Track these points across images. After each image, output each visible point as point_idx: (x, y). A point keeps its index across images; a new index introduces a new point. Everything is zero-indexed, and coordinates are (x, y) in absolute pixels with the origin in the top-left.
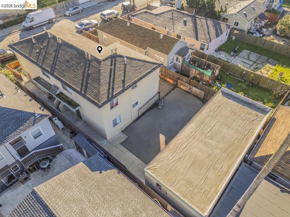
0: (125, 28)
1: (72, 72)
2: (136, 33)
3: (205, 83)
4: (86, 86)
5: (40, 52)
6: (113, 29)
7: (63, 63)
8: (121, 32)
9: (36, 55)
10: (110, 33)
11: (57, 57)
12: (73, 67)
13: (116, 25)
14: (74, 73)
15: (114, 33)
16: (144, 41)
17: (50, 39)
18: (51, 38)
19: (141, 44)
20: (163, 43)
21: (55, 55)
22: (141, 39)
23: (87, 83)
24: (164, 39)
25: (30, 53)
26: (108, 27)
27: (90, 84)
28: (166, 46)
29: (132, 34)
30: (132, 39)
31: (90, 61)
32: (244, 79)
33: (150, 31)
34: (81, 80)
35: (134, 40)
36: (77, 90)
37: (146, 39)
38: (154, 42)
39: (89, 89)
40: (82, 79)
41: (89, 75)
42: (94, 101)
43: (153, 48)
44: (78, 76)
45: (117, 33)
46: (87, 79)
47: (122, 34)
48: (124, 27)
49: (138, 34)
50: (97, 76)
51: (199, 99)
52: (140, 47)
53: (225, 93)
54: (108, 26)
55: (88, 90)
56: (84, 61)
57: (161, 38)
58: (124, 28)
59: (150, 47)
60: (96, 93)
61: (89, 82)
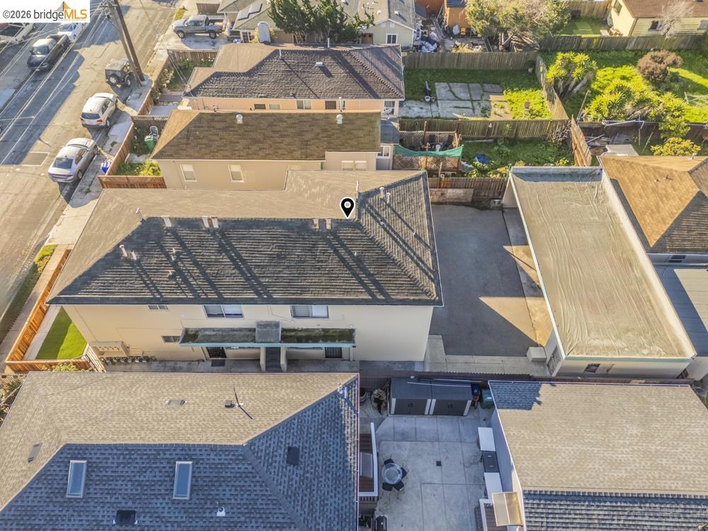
0: (236, 131)
1: (314, 274)
2: (274, 132)
3: (450, 173)
4: (376, 283)
5: (179, 272)
6: (205, 144)
7: (270, 265)
8: (231, 142)
9: (174, 283)
10: (205, 154)
11: (243, 261)
12: (304, 262)
13: (207, 131)
14: (320, 272)
15: (217, 152)
16: (305, 144)
17: (173, 231)
18: (175, 227)
19: (303, 151)
20: (353, 131)
21: (231, 258)
22: (295, 141)
23: (369, 275)
24: (347, 122)
25: (153, 287)
26: (187, 144)
27: (378, 274)
28: (362, 135)
29: (266, 137)
30: (275, 149)
31: (333, 232)
32: (490, 138)
33: (303, 116)
34: (352, 277)
35: (280, 149)
36: (363, 299)
37: (308, 136)
38: (329, 136)
39: (385, 284)
40: (353, 274)
41: (359, 260)
42: (420, 300)
43: (337, 149)
44: (335, 274)
45: (222, 148)
46: (364, 270)
47: (239, 146)
48: (231, 129)
49: (280, 131)
50: (377, 253)
51: (466, 205)
52: (306, 157)
53: (522, 174)
54: (184, 141)
55: (386, 288)
56: (320, 239)
57: (340, 122)
58: (231, 131)
59: (330, 149)
60: (408, 284)
61: (372, 272)
